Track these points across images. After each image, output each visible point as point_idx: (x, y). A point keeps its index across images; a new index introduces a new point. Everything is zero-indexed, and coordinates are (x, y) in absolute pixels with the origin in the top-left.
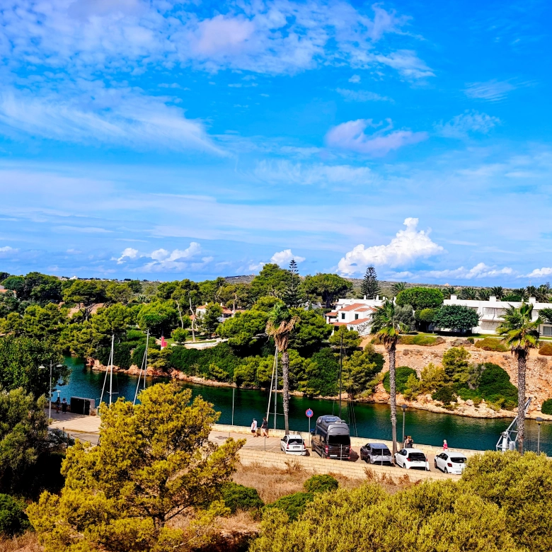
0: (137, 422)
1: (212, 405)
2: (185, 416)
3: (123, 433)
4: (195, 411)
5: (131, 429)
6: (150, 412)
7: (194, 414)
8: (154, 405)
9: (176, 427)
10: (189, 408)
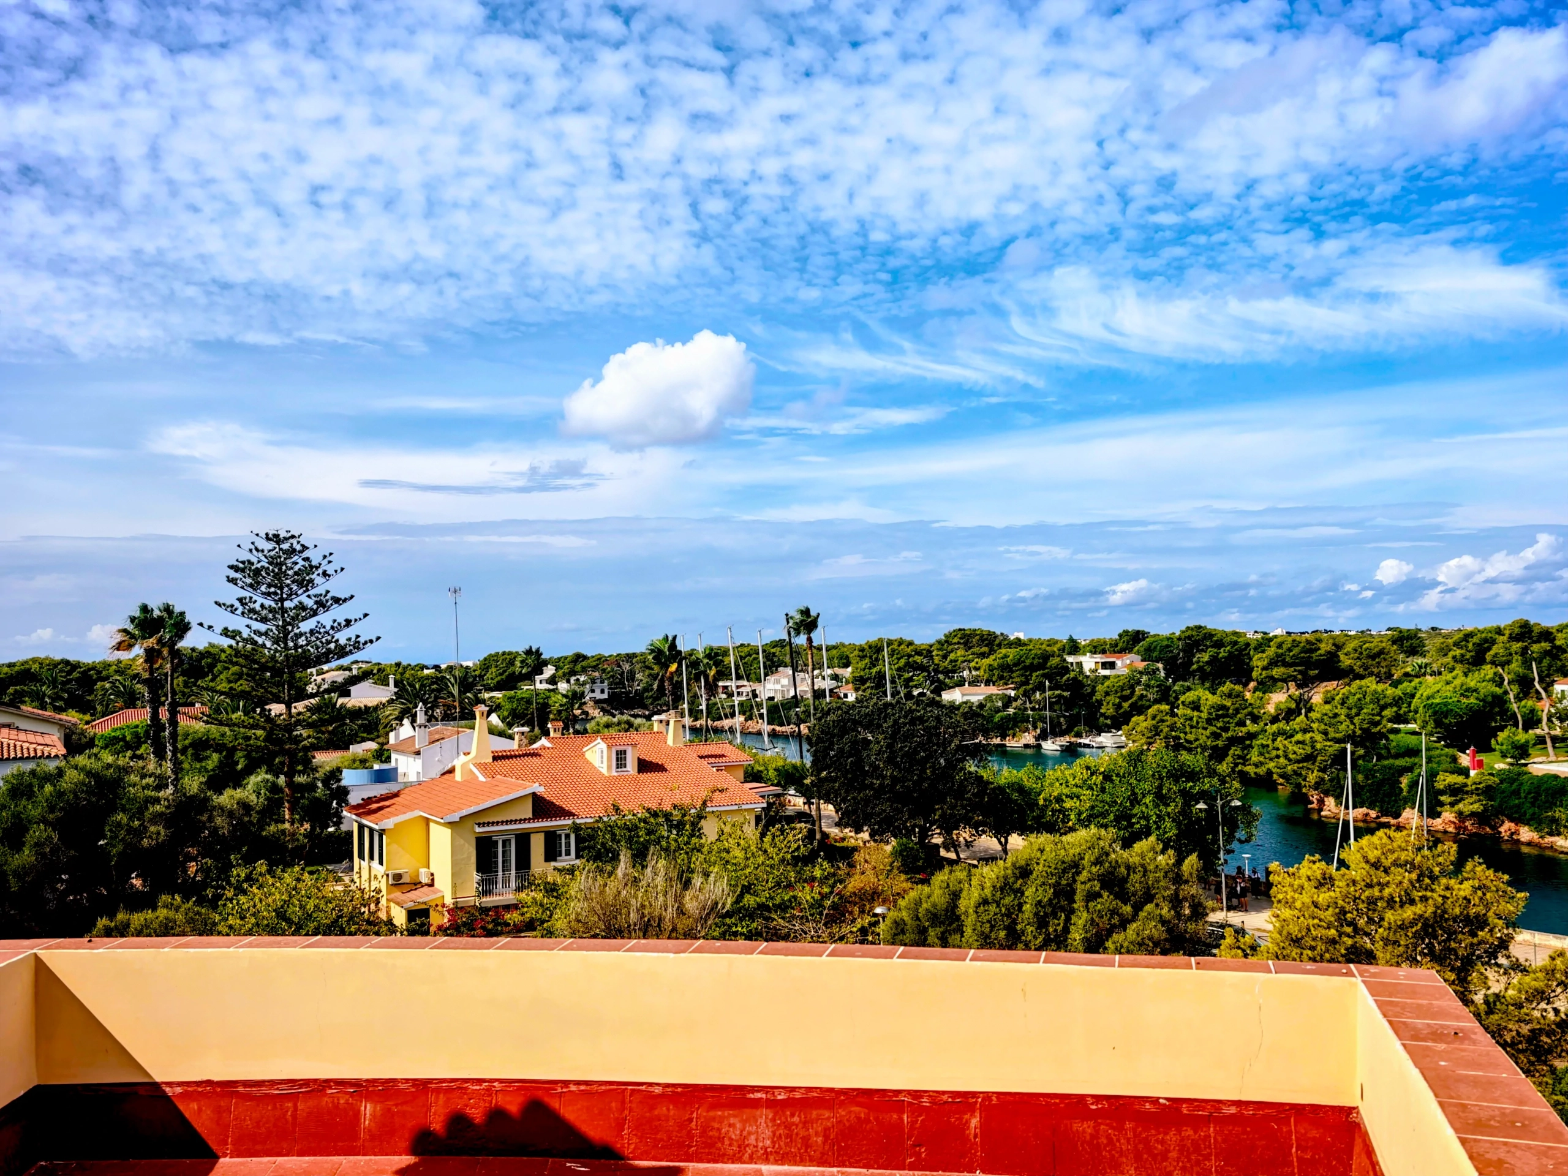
0: (1340, 903)
1: (1506, 877)
2: (1444, 897)
3: (1311, 922)
4: (1465, 889)
5: (1329, 915)
6: (1370, 886)
7: (1462, 894)
8: (1373, 871)
9: (1421, 916)
10: (1452, 882)
